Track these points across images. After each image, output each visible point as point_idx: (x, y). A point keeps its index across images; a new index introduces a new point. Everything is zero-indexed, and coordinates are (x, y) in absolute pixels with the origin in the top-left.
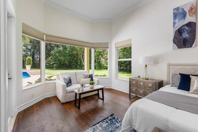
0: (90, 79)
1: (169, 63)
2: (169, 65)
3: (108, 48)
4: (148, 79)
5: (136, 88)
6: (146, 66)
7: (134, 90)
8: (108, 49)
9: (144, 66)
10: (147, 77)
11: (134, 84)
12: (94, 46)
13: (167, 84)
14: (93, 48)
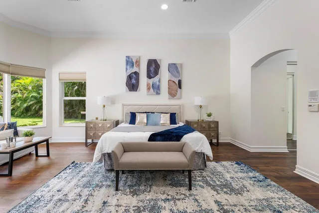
0: (12, 130)
1: (123, 103)
2: (124, 105)
3: (44, 77)
4: (106, 120)
5: (94, 132)
6: (104, 107)
7: (91, 134)
8: (43, 79)
9: (102, 106)
10: (105, 118)
11: (91, 128)
12: (11, 69)
13: (122, 122)
14: (8, 73)
